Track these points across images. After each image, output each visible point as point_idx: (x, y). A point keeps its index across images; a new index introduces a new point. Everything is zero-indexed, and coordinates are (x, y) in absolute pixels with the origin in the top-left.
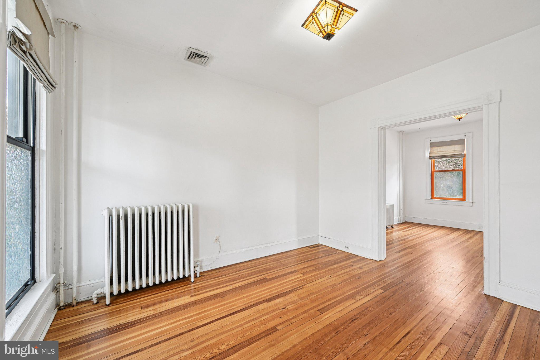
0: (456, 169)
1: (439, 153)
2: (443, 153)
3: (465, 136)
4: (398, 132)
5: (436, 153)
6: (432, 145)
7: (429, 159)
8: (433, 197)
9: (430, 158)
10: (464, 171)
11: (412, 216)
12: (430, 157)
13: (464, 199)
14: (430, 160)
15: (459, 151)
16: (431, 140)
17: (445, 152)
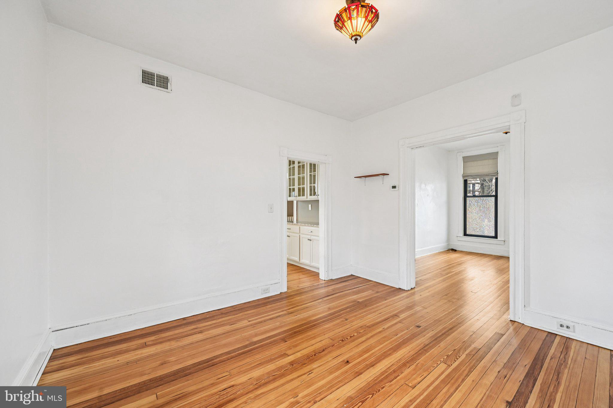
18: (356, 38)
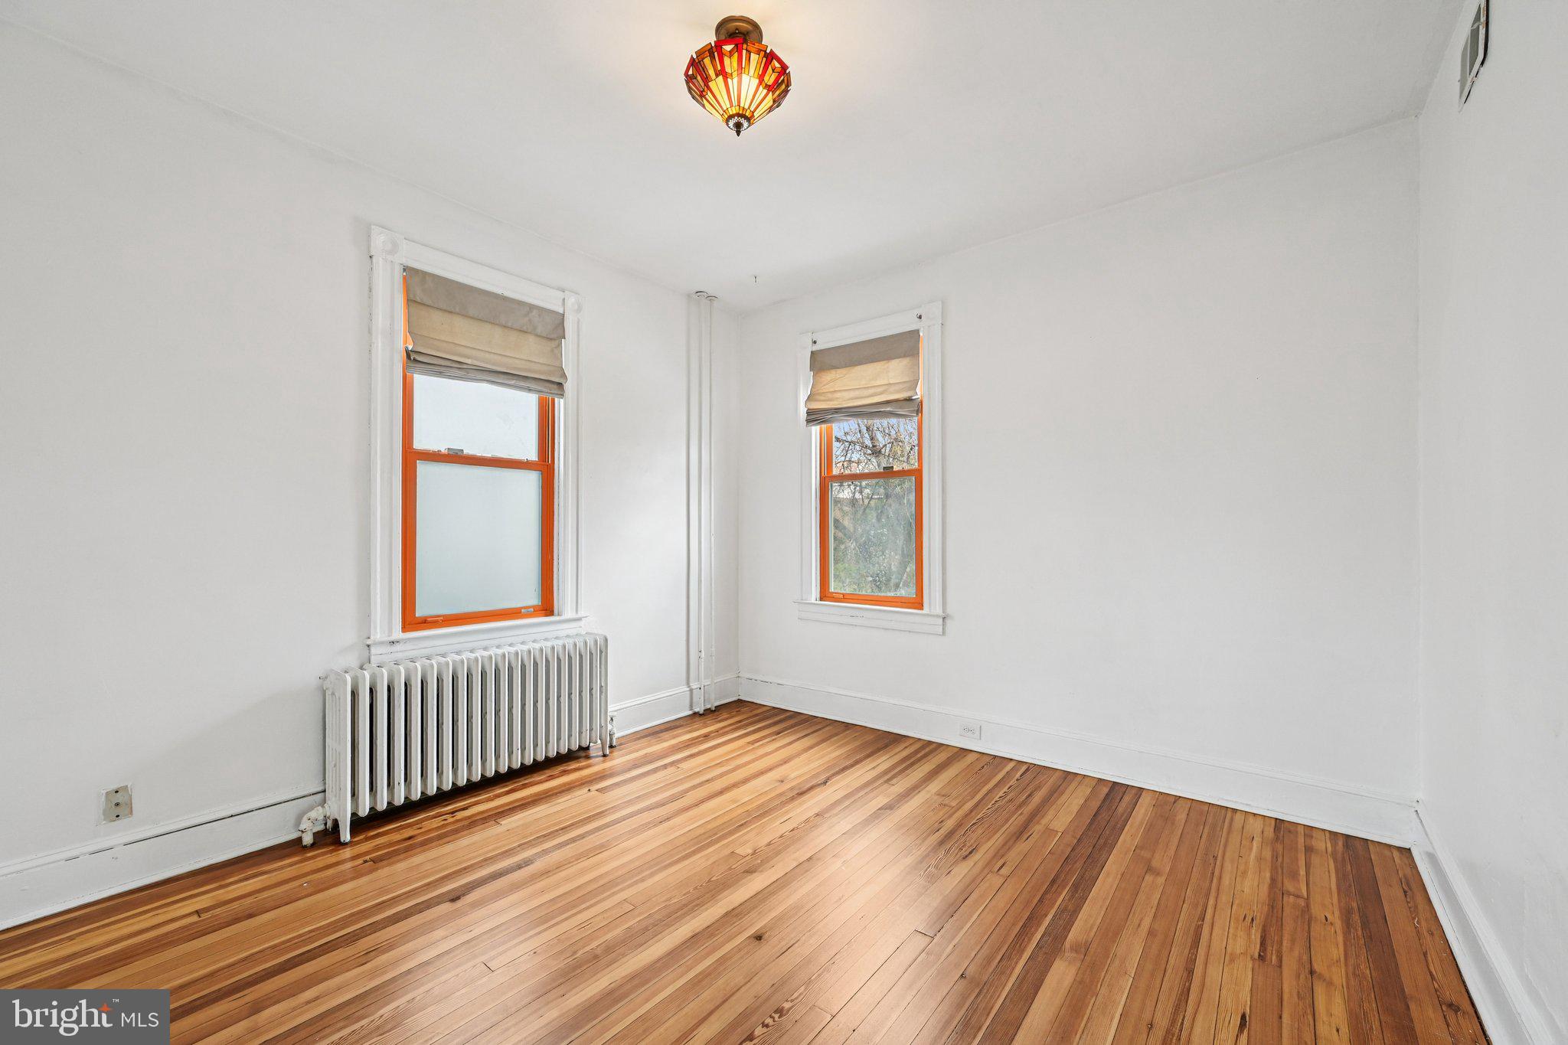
0: (896, 468)
1: (838, 395)
2: (852, 394)
3: (920, 317)
4: (689, 296)
5: (830, 395)
6: (821, 361)
7: (808, 421)
8: (825, 595)
9: (814, 417)
10: (917, 474)
11: (760, 677)
12: (809, 412)
13: (918, 603)
14: (815, 429)
15: (901, 386)
16: (815, 342)
17: (857, 393)
18: (740, 121)
